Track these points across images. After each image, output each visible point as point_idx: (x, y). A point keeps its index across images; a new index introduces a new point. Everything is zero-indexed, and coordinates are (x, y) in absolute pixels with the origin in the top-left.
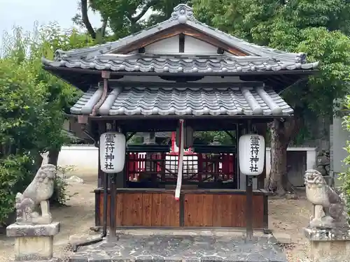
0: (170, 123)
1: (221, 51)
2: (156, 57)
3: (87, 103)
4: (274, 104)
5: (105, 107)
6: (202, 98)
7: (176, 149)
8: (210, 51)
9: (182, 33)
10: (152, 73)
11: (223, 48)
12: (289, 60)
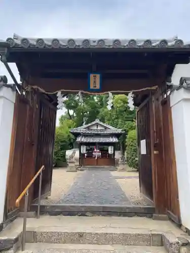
0: (94, 144)
1: (106, 129)
2: (91, 130)
3: (79, 139)
4: (115, 140)
5: (82, 140)
6: (101, 139)
7: (95, 150)
8: (103, 128)
9: (97, 125)
10: (91, 133)
11: (106, 128)
12: (119, 131)
